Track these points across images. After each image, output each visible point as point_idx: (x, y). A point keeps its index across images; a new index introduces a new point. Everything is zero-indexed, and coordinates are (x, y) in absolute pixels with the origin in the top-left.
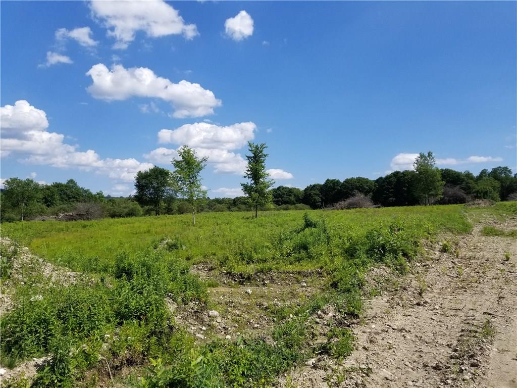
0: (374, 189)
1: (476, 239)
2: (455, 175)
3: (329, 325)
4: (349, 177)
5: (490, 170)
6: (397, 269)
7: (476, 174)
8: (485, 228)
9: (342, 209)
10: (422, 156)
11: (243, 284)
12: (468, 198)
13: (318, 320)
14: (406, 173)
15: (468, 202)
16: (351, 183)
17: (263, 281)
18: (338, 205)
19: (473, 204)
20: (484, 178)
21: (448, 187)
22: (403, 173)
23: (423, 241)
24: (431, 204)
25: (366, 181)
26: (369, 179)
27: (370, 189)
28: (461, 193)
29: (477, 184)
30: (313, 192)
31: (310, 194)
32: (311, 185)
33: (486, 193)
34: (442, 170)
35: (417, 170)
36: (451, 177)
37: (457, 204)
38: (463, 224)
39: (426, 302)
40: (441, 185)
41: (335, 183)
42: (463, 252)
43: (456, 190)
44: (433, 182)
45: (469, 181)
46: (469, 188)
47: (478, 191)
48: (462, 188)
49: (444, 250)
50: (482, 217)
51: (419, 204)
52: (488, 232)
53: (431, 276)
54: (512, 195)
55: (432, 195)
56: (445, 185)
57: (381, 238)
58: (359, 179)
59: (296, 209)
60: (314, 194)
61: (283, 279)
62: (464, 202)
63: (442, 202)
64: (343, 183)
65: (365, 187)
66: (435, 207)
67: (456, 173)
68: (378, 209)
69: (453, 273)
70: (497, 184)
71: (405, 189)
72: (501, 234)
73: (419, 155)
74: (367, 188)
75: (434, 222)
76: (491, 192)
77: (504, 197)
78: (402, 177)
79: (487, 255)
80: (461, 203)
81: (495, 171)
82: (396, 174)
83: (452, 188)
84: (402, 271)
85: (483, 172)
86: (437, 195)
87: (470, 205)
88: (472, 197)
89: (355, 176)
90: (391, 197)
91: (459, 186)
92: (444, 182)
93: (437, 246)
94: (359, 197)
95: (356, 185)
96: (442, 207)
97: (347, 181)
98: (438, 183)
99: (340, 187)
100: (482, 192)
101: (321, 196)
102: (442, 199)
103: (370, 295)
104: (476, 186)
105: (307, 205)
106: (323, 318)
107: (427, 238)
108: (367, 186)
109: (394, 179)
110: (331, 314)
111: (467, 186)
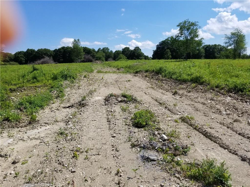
0: (53, 55)
1: (95, 74)
2: (89, 50)
3: (56, 94)
4: (40, 48)
5: (102, 49)
6: (71, 82)
7: (96, 50)
8: (98, 71)
9: (39, 64)
10: (75, 41)
11: (12, 93)
12: (93, 60)
13: (52, 93)
14: (68, 48)
15: (93, 61)
16: (41, 51)
17: (21, 91)
18: (36, 62)
19: (95, 63)
20: (100, 52)
21: (86, 55)
22: (66, 48)
23: (78, 74)
24: (79, 62)
25: (49, 51)
26: (50, 50)
27: (51, 54)
28: (91, 58)
29: (97, 54)
30: (20, 55)
31: (18, 57)
32: (18, 52)
33: (100, 58)
34: (84, 47)
35: (73, 47)
36: (87, 51)
37: (89, 62)
38: (91, 69)
39: (81, 88)
40: (83, 54)
41: (33, 51)
42: (90, 77)
43: (89, 57)
44: (80, 53)
45: (94, 53)
46: (94, 56)
47: (97, 57)
48: (91, 56)
49: (85, 77)
50: (98, 67)
51: (74, 62)
52: (99, 72)
53: (81, 83)
54: (109, 59)
55: (80, 58)
56: (85, 54)
57: (66, 72)
58: (45, 50)
59: (10, 64)
60: (20, 56)
61: (29, 89)
62: (92, 62)
63: (83, 61)
64: (37, 51)
65: (49, 54)
66: (81, 63)
67: (89, 49)
68: (56, 64)
69: (87, 82)
70: (104, 54)
71: (68, 55)
72: (103, 72)
73: (74, 40)
74: (50, 54)
75: (81, 69)
76: (102, 58)
77: (106, 60)
78: (66, 49)
79: (97, 78)
80: (91, 62)
81: (104, 49)
82: (63, 48)
83: (87, 55)
84: (73, 82)
85: (99, 49)
86: (81, 58)
87: (94, 63)
88: (95, 59)
89: (43, 48)
90: (61, 59)
91: (90, 55)
92: (84, 53)
93: (83, 76)
94: (47, 58)
95: (44, 52)
96: (83, 63)
97: (39, 50)
98: (82, 53)
99: (35, 53)
100: (99, 57)
101: (25, 58)
102: (83, 60)
103: (65, 88)
104: (96, 55)
105: (17, 62)
106: (54, 93)
107: (79, 74)
108: (49, 53)
109: (62, 50)
110: (56, 92)
111: (93, 55)
